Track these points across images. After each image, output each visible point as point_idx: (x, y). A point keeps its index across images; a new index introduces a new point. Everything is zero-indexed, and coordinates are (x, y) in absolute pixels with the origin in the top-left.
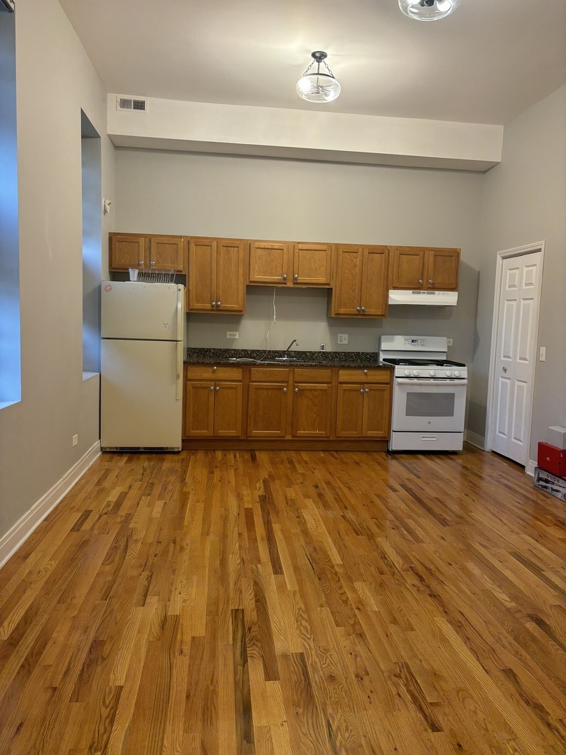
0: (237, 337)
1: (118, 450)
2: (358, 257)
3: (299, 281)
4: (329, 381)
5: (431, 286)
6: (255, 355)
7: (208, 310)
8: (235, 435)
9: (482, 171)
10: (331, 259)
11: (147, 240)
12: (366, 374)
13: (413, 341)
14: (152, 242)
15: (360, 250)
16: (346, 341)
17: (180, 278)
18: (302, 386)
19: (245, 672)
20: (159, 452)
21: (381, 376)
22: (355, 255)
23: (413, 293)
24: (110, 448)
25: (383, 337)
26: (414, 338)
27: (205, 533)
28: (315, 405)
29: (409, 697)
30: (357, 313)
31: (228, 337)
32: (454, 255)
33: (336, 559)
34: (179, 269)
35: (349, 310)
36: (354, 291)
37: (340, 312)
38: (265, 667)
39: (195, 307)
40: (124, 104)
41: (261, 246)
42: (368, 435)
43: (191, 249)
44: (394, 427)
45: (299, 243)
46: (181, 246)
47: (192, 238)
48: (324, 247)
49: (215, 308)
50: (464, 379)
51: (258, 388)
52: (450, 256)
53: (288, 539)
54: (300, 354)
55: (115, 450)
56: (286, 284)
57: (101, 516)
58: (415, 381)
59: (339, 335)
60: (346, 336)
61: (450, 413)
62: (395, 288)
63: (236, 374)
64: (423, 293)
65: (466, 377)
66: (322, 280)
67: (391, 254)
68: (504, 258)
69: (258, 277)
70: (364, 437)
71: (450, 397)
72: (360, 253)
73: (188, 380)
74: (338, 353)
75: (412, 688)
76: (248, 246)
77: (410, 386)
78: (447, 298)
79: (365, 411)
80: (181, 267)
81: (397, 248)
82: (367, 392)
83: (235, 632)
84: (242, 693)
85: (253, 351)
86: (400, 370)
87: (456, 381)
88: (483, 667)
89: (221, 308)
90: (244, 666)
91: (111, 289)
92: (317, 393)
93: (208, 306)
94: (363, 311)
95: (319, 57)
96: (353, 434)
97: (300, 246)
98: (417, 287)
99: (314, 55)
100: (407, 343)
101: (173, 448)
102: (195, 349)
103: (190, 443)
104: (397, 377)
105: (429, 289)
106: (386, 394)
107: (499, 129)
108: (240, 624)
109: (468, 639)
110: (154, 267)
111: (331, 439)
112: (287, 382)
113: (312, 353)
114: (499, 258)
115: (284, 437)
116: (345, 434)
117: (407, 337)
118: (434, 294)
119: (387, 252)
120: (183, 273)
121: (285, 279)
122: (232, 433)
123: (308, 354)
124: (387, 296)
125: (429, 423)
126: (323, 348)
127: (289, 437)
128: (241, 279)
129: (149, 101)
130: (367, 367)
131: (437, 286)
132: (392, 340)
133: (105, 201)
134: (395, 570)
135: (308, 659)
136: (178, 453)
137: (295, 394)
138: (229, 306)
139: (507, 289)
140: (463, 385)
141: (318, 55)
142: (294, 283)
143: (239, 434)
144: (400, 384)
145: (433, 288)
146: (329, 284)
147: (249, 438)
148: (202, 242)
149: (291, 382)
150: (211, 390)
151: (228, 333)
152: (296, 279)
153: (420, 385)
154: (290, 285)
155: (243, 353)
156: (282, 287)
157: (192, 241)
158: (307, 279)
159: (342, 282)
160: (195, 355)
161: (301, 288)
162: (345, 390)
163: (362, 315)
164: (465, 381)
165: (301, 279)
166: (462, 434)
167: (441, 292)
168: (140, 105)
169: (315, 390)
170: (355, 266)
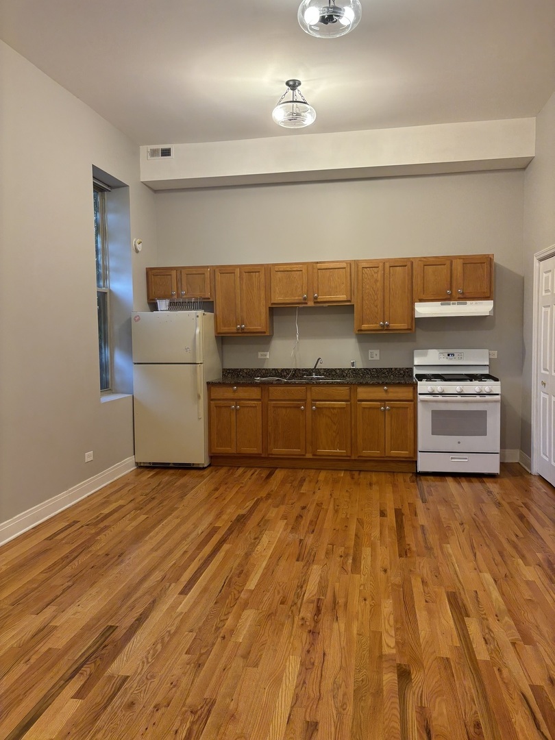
0: (268, 357)
1: (151, 465)
2: (380, 272)
3: (319, 300)
4: (348, 398)
5: (461, 296)
6: (285, 374)
7: (233, 333)
8: (256, 452)
9: (520, 167)
10: (351, 275)
11: (179, 272)
12: (386, 391)
13: (449, 355)
14: (182, 273)
15: (381, 265)
16: (377, 357)
17: (207, 305)
18: (320, 404)
19: (62, 687)
20: (185, 468)
21: (402, 393)
22: (375, 270)
23: (442, 304)
24: (144, 463)
25: (416, 352)
26: (451, 351)
27: (154, 549)
28: (334, 423)
29: (184, 735)
30: (380, 328)
31: (259, 357)
32: (487, 261)
33: (252, 584)
34: (206, 296)
35: (372, 326)
36: (376, 306)
37: (363, 328)
38: (83, 685)
39: (221, 331)
40: (153, 153)
41: (281, 270)
42: (393, 455)
43: (217, 277)
44: (420, 448)
45: (317, 263)
46: (207, 275)
47: (217, 267)
48: (344, 265)
49: (240, 331)
50: (498, 394)
51: (276, 407)
52: (481, 263)
53: (225, 559)
54: (330, 372)
55: (149, 465)
56: (307, 303)
57: (82, 526)
58: (440, 398)
59: (370, 351)
60: (377, 352)
61: (483, 432)
62: (421, 300)
63: (255, 393)
64: (453, 304)
65: (499, 393)
66: (343, 297)
67: (415, 266)
68: (541, 260)
69: (278, 298)
70: (387, 457)
71: (482, 415)
72: (381, 268)
73: (212, 400)
74: (369, 370)
75: (195, 727)
76: (268, 269)
77: (434, 404)
78: (482, 308)
79: (388, 430)
80: (208, 295)
81: (421, 259)
82: (389, 410)
83: (90, 647)
84: (40, 707)
85: (283, 370)
86: (423, 386)
87: (488, 397)
88: (290, 715)
89: (245, 331)
90: (66, 682)
91: (139, 319)
92: (335, 411)
93: (234, 329)
94: (388, 326)
95: (293, 85)
96: (376, 453)
97: (319, 266)
98: (446, 298)
99: (287, 84)
100: (442, 356)
101: (199, 464)
102: (229, 369)
103: (216, 460)
104: (420, 394)
105: (460, 299)
106: (410, 412)
107: (531, 121)
108: (103, 639)
109: (304, 683)
110: (185, 297)
111: (353, 458)
112: (305, 400)
113: (342, 370)
114: (536, 261)
115: (304, 455)
116: (366, 453)
117: (442, 351)
118: (466, 304)
119: (409, 264)
120: (211, 300)
121: (305, 299)
122: (254, 450)
123: (338, 371)
124: (413, 310)
125: (459, 443)
126: (353, 364)
127: (309, 456)
128: (263, 302)
129: (174, 148)
130: (387, 384)
131: (467, 295)
132: (425, 355)
133: (135, 241)
134: (300, 601)
135: (128, 683)
136: (204, 468)
137: (314, 411)
138: (252, 328)
139: (544, 294)
140: (496, 401)
141: (291, 83)
142: (315, 302)
143: (260, 452)
144: (423, 401)
145: (464, 298)
146: (349, 301)
147: (270, 456)
148: (226, 270)
149: (309, 400)
150: (233, 409)
151: (260, 353)
152: (316, 298)
153: (446, 402)
154: (311, 304)
155: (273, 372)
156: (304, 307)
157: (217, 270)
158: (327, 298)
159: (363, 297)
160: (230, 375)
161: (323, 307)
162: (364, 408)
163: (386, 330)
164: (498, 397)
165: (321, 298)
166: (498, 455)
167: (474, 302)
168: (166, 153)
169: (334, 408)
170: (376, 281)
